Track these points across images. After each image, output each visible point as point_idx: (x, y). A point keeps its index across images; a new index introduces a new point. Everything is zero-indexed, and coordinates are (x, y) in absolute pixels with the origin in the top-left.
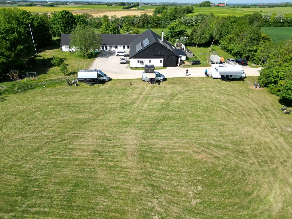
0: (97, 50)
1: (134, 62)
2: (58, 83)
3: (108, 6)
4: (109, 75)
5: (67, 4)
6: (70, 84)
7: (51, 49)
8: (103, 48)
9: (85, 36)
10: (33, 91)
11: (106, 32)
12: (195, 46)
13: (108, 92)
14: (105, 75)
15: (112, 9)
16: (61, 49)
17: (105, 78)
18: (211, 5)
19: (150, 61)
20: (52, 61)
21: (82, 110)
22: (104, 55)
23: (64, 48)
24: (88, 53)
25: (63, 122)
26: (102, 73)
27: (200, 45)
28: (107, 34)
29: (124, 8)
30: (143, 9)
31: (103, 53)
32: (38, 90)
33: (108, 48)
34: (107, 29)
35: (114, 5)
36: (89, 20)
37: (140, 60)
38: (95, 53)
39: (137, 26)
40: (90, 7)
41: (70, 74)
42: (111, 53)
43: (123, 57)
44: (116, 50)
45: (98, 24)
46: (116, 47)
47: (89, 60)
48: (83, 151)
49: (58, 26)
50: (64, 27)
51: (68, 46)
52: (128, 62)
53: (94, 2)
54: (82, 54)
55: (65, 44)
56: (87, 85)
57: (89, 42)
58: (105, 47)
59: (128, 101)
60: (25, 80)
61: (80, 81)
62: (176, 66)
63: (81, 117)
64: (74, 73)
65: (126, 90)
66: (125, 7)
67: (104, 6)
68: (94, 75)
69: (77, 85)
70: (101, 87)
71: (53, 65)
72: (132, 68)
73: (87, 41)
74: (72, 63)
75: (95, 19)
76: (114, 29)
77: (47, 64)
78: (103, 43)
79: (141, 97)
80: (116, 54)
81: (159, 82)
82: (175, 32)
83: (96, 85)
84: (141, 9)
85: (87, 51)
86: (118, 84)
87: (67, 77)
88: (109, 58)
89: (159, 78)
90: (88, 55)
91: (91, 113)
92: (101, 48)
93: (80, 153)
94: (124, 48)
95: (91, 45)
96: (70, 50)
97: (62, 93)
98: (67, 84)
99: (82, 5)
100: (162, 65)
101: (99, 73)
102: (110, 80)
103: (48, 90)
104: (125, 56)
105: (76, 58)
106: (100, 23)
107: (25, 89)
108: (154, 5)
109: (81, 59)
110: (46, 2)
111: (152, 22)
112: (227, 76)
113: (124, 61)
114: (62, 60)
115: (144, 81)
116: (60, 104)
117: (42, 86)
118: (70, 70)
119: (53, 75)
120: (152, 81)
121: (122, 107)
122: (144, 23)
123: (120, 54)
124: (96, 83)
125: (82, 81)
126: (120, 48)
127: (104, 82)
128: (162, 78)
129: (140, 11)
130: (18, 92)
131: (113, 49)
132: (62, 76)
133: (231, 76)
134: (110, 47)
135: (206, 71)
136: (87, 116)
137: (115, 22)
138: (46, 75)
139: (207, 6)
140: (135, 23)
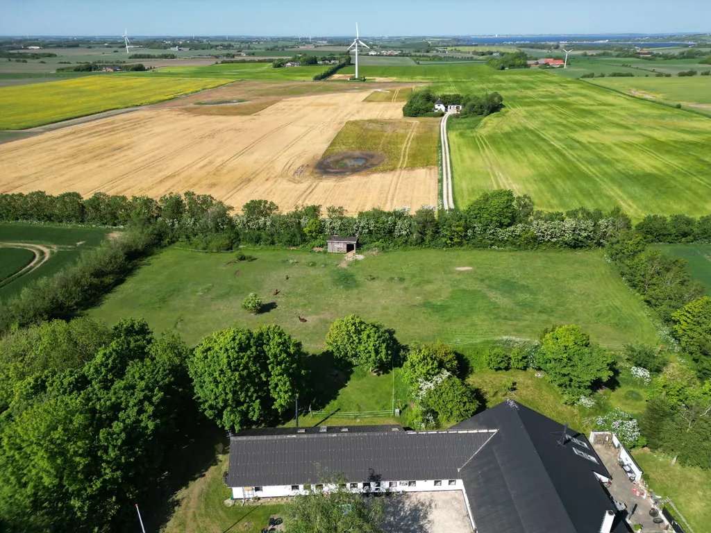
3: (275, 67)
5: (173, 58)
8: (366, 486)
18: (528, 62)
29: (317, 77)
30: (364, 81)
33: (385, 485)
35: (289, 64)
46: (412, 483)
58: (373, 484)
66: (318, 71)
84: (361, 81)
92: (361, 485)
94: (438, 484)
108: (383, 56)
129: (359, 89)
131: (400, 487)
134: (392, 483)
139: (519, 66)
140: (396, 233)
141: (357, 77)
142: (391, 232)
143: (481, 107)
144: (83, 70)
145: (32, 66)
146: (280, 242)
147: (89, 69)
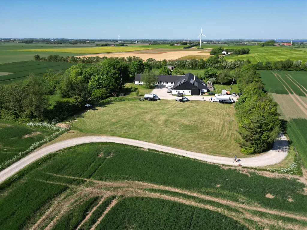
0: (155, 84)
1: (175, 92)
2: (134, 99)
3: (170, 45)
4: (160, 97)
5: (135, 44)
6: (140, 100)
7: (129, 83)
8: (159, 83)
9: (149, 76)
10: (124, 102)
11: (163, 73)
12: (220, 84)
13: (157, 104)
14: (157, 97)
15: (174, 49)
16: (135, 83)
17: (157, 98)
18: (275, 44)
19: (183, 92)
20: (131, 89)
21: (146, 109)
22: (159, 87)
23: (136, 83)
24: (150, 86)
25: (138, 112)
26: (156, 95)
27: (224, 84)
28: (163, 74)
29: (185, 48)
30: (203, 49)
31: (159, 86)
32: (126, 101)
33: (162, 83)
34: (163, 71)
35: (176, 44)
36: (152, 63)
37: (178, 90)
38: (154, 86)
39: (187, 67)
40: (154, 47)
41: (140, 96)
42: (164, 87)
43: (170, 89)
44: (167, 85)
45: (159, 66)
46: (167, 83)
47: (150, 90)
48: (145, 119)
49: (134, 69)
50: (138, 70)
51: (138, 81)
52: (171, 92)
53: (159, 40)
54: (146, 86)
55: (137, 80)
56: (148, 101)
57: (151, 80)
58: (160, 83)
59: (166, 108)
60: (120, 97)
61: (145, 99)
62: (199, 95)
63: (145, 111)
64: (142, 96)
65: (166, 104)
66: (186, 46)
67: (167, 45)
68: (152, 96)
69: (143, 100)
70: (155, 102)
71: (132, 91)
72: (173, 95)
73: (150, 79)
74: (141, 91)
75: (157, 62)
76: (168, 72)
77: (128, 91)
78: (159, 80)
79: (173, 106)
80: (166, 87)
81: (184, 101)
82: (208, 75)
83: (152, 101)
84: (201, 48)
85: (149, 84)
86: (163, 101)
87: (139, 97)
88: (162, 89)
89: (185, 100)
90: (150, 87)
91: (149, 110)
92: (158, 83)
93: (144, 119)
94: (172, 83)
95: (152, 81)
96: (140, 84)
97: (137, 103)
98: (139, 100)
99: (147, 45)
100: (190, 94)
101: (155, 96)
102: (160, 99)
103: (131, 101)
104: (171, 88)
105: (143, 88)
106: (160, 65)
107: (121, 100)
108: (216, 44)
109: (146, 89)
110: (117, 41)
111: (199, 65)
112: (223, 101)
113: (169, 91)
114: (136, 89)
115: (177, 101)
116: (137, 107)
117: (127, 100)
118: (140, 94)
119: (132, 96)
120: (181, 100)
121: (162, 109)
122: (193, 66)
123: (168, 87)
124: (152, 100)
125: (146, 99)
126: (169, 84)
127: (156, 100)
128: (186, 99)
129: (199, 50)
130: (118, 101)
131: (165, 84)
132: (136, 97)
133: (225, 101)
134: (164, 83)
135: (212, 98)
136: (147, 111)
137: (171, 64)
138: (129, 96)
139: (271, 45)
140: (186, 65)
141: (200, 47)
142: (184, 65)
143: (239, 52)
144: (104, 46)
145: (87, 45)
146: (155, 68)
147: (106, 45)
